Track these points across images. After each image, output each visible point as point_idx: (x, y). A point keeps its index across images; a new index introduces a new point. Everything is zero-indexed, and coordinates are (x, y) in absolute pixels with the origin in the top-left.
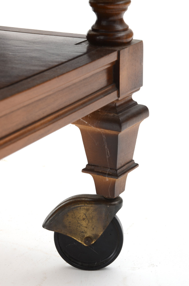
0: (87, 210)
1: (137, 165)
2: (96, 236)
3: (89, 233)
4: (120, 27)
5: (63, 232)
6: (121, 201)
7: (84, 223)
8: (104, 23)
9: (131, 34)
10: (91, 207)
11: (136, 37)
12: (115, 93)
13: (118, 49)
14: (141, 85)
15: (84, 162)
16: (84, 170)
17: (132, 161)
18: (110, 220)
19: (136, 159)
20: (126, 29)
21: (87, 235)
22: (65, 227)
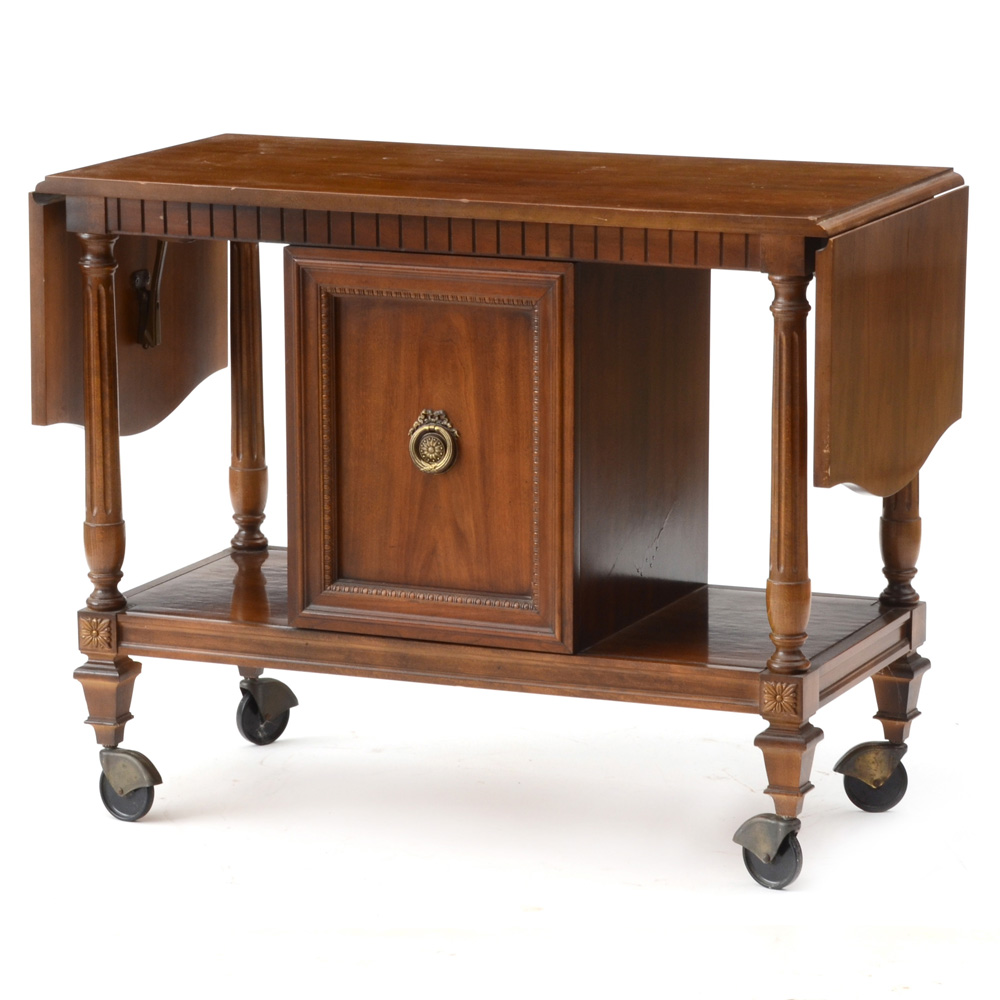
0: (877, 754)
1: (920, 713)
2: (884, 779)
3: (878, 776)
4: (907, 591)
5: (854, 775)
6: (906, 747)
7: (873, 766)
8: (896, 588)
9: (917, 597)
10: (881, 753)
11: (921, 599)
12: (908, 646)
13: (910, 608)
14: (925, 640)
15: (875, 709)
16: (875, 717)
17: (916, 709)
18: (896, 765)
19: (919, 707)
20: (913, 592)
21: (875, 778)
22: (855, 770)
